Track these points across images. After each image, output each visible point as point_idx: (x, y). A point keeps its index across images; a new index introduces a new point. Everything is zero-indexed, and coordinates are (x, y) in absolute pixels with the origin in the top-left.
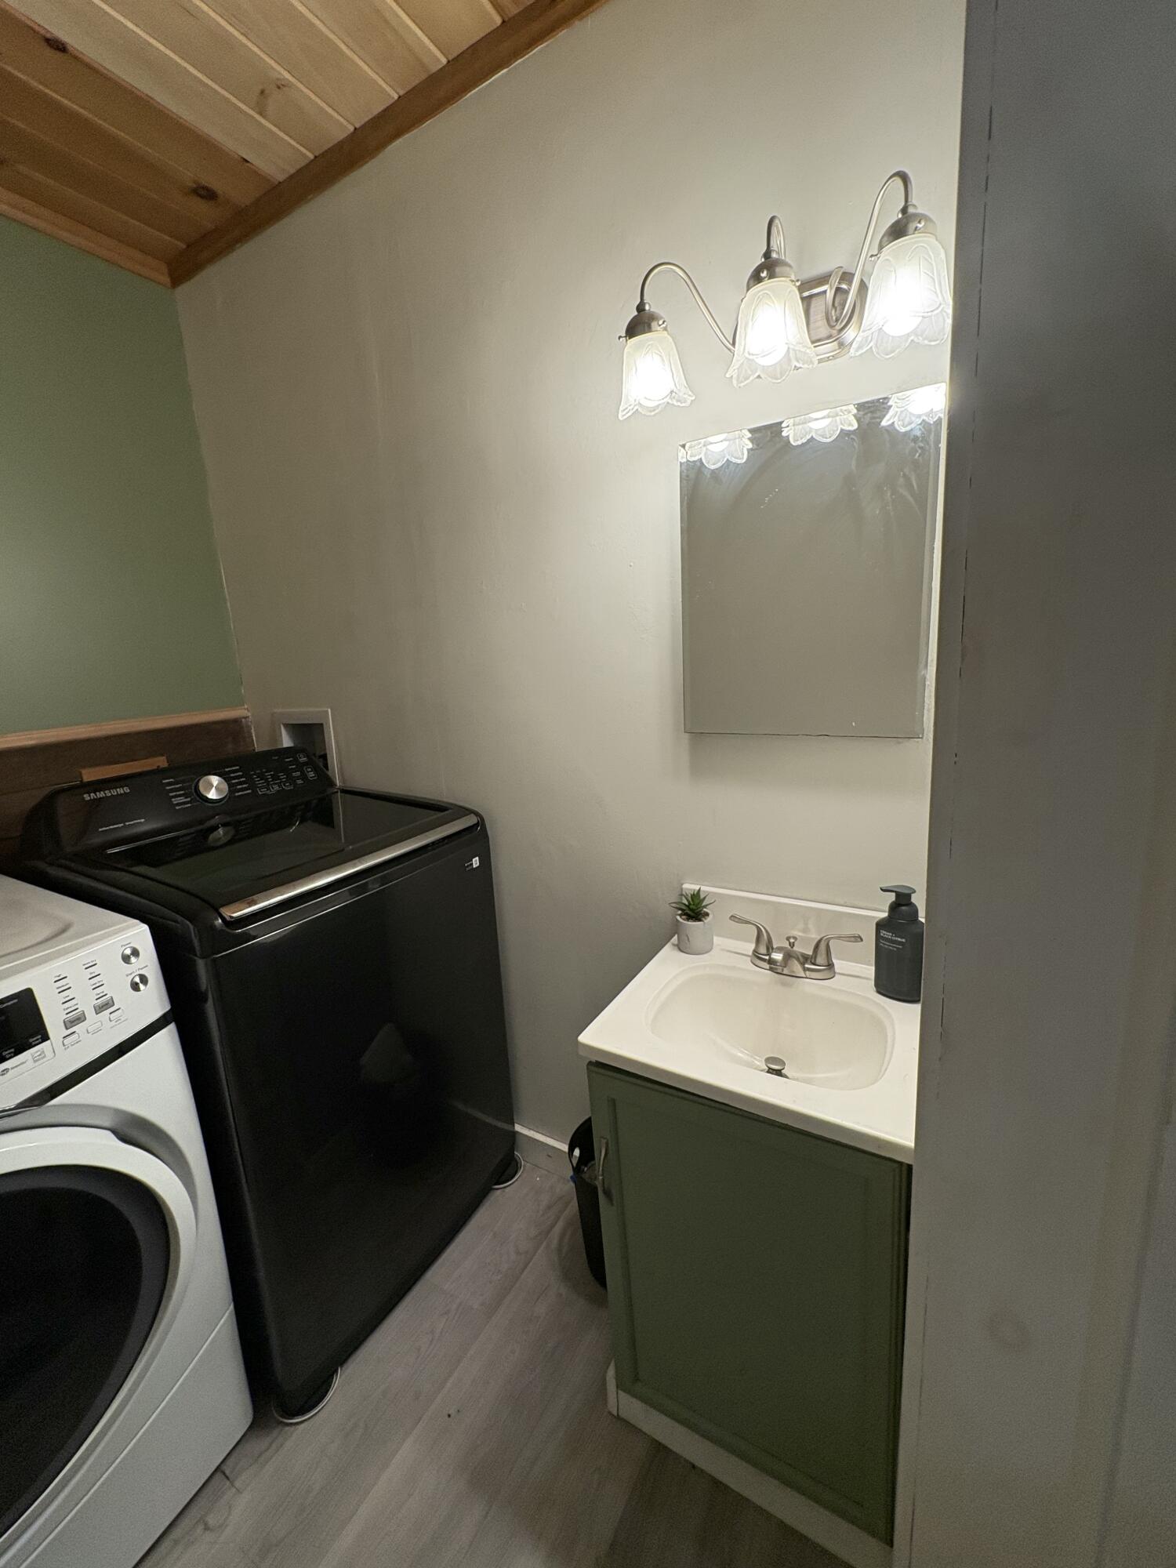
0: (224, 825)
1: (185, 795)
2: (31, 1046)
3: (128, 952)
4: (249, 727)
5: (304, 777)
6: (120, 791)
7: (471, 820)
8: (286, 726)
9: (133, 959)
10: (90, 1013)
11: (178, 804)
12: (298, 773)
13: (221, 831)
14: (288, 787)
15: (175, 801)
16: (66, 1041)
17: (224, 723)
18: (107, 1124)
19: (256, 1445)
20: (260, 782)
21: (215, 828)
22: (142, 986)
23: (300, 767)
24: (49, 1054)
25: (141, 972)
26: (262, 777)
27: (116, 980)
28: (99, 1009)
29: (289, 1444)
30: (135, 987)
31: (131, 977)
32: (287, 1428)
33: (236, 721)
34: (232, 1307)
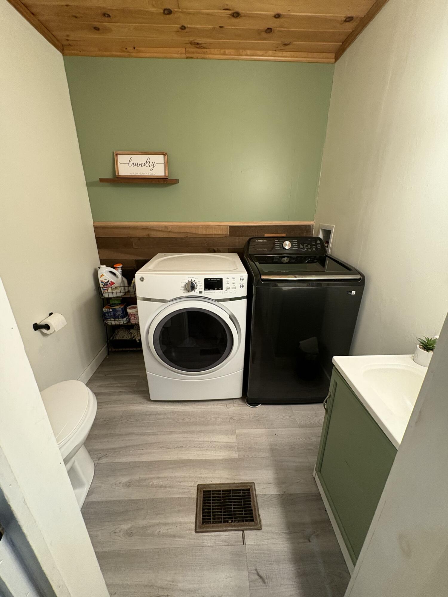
0: (287, 257)
1: (279, 246)
2: (219, 290)
3: (242, 278)
4: (313, 228)
5: (316, 248)
6: (264, 241)
7: (358, 277)
8: (322, 229)
9: (242, 280)
10: (231, 288)
11: (277, 248)
12: (315, 246)
13: (286, 258)
14: (310, 250)
15: (276, 247)
16: (225, 292)
17: (305, 226)
18: (229, 314)
19: (239, 402)
20: (301, 246)
21: (284, 257)
22: (242, 287)
23: (317, 244)
24: (222, 292)
25: (243, 284)
26: (303, 245)
27: (238, 283)
28: (233, 288)
29: (245, 407)
30: (241, 286)
31: (240, 284)
32: (246, 405)
33: (309, 226)
34: (243, 370)
